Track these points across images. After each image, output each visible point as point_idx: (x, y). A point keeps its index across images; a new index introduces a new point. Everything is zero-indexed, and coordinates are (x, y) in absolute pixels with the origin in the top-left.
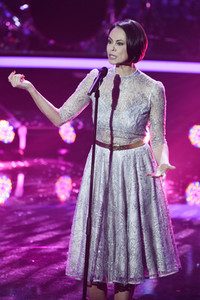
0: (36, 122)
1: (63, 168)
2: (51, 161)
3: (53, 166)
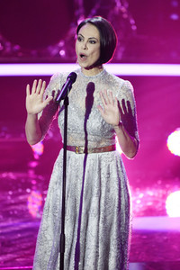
0: (3, 134)
1: (34, 182)
2: (21, 175)
3: (23, 181)
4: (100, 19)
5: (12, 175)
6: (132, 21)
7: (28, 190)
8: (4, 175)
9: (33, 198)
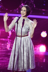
0: (2, 29)
1: (9, 41)
2: (6, 39)
3: (6, 41)
4: (27, 5)
5: (4, 39)
6: (34, 5)
7: (7, 43)
8: (2, 39)
9: (8, 45)
